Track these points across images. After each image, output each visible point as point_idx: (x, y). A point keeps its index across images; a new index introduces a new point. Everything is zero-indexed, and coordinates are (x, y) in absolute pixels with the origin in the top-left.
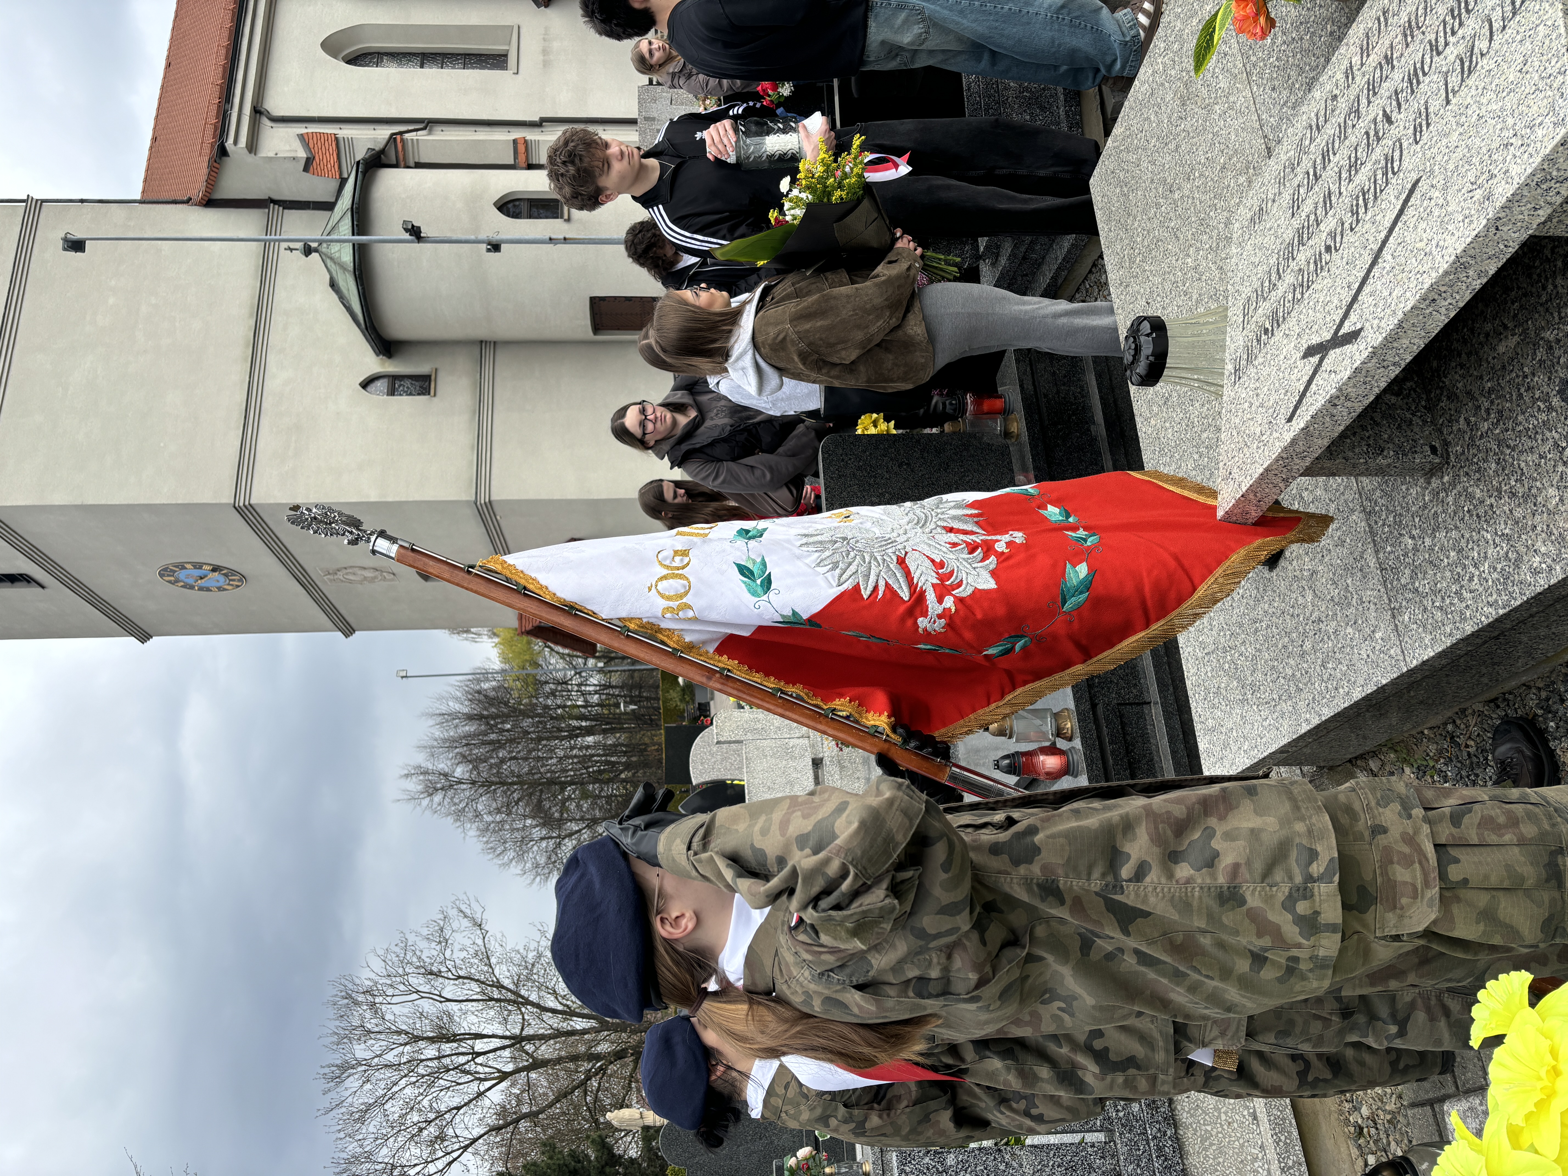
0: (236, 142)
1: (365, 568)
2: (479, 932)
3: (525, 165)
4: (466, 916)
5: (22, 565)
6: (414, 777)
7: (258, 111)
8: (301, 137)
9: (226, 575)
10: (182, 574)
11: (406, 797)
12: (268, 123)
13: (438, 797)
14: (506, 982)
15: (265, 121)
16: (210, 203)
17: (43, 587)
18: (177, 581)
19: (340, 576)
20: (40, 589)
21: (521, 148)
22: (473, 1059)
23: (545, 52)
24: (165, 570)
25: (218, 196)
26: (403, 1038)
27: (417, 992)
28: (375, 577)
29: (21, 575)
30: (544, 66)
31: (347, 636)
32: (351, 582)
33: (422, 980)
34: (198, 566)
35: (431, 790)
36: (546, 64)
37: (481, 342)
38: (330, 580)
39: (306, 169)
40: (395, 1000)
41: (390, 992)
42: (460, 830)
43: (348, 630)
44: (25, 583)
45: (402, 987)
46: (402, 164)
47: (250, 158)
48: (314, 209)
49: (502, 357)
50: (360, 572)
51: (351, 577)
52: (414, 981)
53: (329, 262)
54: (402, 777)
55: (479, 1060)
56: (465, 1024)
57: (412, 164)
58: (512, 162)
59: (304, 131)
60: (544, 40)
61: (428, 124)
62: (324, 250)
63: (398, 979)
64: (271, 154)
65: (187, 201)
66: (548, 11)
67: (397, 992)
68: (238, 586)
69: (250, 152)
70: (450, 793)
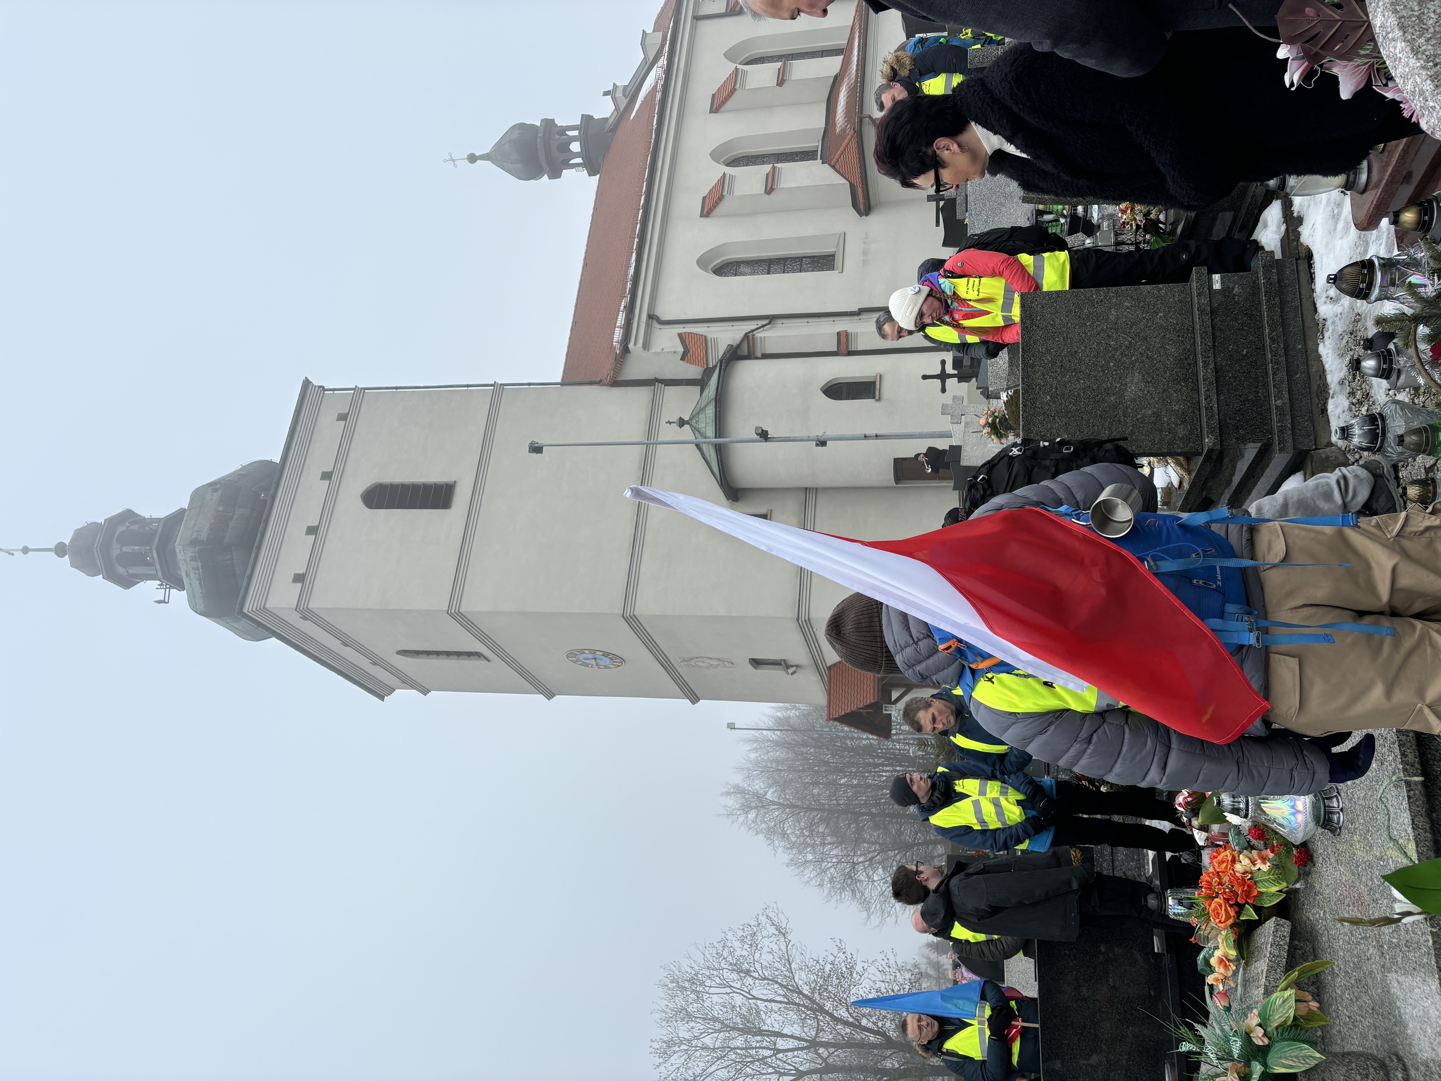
0: (635, 344)
1: (711, 659)
2: (782, 940)
3: (845, 353)
4: (774, 925)
5: (478, 647)
6: (733, 796)
7: (651, 317)
8: (680, 335)
9: (611, 659)
10: (581, 657)
11: (725, 812)
12: (658, 326)
13: (752, 815)
14: (806, 990)
15: (656, 324)
16: (615, 383)
17: (489, 661)
18: (578, 660)
19: (692, 662)
20: (486, 662)
21: (843, 339)
22: (775, 1055)
23: (865, 253)
24: (571, 654)
25: (621, 378)
26: (718, 1026)
27: (730, 987)
28: (719, 665)
29: (476, 652)
30: (864, 264)
31: (693, 703)
32: (700, 667)
33: (735, 976)
34: (593, 652)
35: (746, 808)
36: (865, 263)
37: (806, 489)
38: (685, 665)
39: (683, 358)
40: (712, 990)
41: (708, 983)
42: (771, 847)
43: (695, 699)
44: (477, 657)
45: (718, 980)
46: (752, 356)
47: (645, 354)
48: (686, 385)
49: (822, 500)
50: (707, 661)
51: (701, 664)
52: (726, 974)
53: (696, 433)
54: (723, 794)
55: (780, 1056)
56: (768, 1021)
57: (760, 355)
58: (835, 349)
59: (682, 331)
60: (864, 243)
61: (772, 319)
62: (693, 424)
63: (715, 973)
64: (659, 350)
65: (599, 383)
66: (868, 218)
67: (713, 984)
68: (619, 666)
69: (645, 349)
70: (762, 811)
